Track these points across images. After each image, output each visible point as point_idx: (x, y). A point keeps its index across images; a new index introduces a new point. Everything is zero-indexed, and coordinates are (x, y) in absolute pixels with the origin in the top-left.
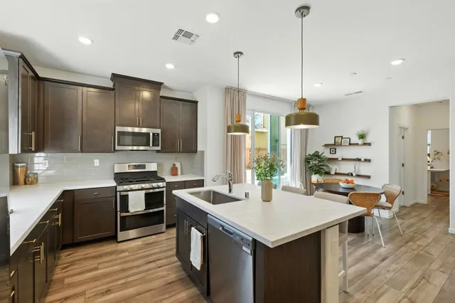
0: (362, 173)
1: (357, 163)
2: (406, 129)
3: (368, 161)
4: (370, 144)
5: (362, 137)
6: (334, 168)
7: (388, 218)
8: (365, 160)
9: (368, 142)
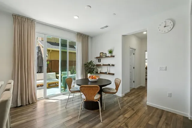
0: (111, 72)
1: (109, 67)
2: (135, 50)
3: (113, 65)
4: (114, 56)
5: (111, 52)
6: (99, 70)
7: (121, 96)
8: (112, 65)
9: (113, 55)
